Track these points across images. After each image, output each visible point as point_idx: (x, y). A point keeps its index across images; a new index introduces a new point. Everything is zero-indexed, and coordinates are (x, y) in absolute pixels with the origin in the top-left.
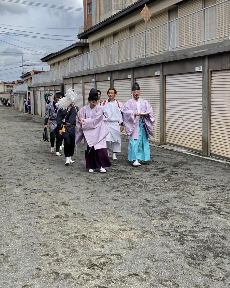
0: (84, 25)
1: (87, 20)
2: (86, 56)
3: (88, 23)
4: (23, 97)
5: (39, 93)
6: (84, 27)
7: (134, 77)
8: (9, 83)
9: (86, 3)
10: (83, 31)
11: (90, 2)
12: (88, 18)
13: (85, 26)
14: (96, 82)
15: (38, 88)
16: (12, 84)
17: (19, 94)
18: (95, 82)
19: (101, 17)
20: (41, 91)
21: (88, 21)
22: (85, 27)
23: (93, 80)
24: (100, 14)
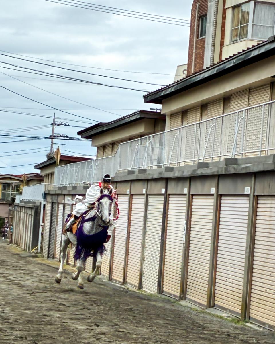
0: (187, 63)
1: (194, 51)
2: (157, 139)
3: (195, 59)
4: (32, 215)
5: (61, 207)
6: (186, 67)
7: (191, 193)
8: (11, 179)
9: (197, 14)
10: (182, 76)
11: (204, 13)
12: (196, 48)
13: (189, 64)
14: (147, 195)
15: (61, 198)
16: (17, 182)
17: (25, 207)
18: (145, 195)
19: (224, 49)
20: (64, 205)
21: (196, 55)
22: (188, 67)
23: (144, 192)
24: (222, 44)
